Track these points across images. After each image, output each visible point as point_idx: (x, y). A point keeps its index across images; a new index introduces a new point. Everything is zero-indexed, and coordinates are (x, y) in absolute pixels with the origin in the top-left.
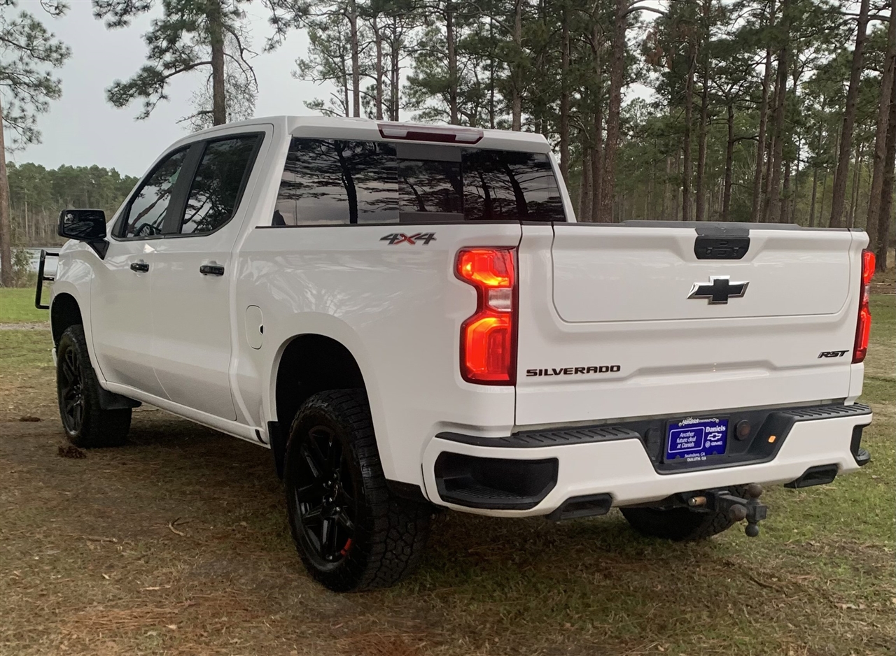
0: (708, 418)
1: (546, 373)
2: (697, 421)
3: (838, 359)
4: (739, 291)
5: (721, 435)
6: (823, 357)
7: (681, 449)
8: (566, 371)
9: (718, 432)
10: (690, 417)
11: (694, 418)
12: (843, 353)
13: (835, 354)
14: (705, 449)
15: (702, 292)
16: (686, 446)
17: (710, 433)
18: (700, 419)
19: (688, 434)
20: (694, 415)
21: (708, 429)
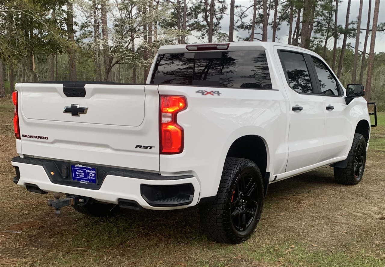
0: (86, 166)
1: (27, 137)
2: (81, 166)
3: (148, 150)
4: (83, 111)
5: (94, 175)
6: (138, 147)
7: (79, 177)
8: (32, 137)
9: (93, 173)
10: (78, 164)
11: (80, 164)
12: (151, 148)
13: (146, 147)
14: (88, 179)
15: (67, 110)
16: (80, 176)
17: (90, 173)
18: (83, 165)
19: (80, 171)
20: (80, 163)
21: (88, 171)
